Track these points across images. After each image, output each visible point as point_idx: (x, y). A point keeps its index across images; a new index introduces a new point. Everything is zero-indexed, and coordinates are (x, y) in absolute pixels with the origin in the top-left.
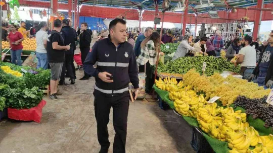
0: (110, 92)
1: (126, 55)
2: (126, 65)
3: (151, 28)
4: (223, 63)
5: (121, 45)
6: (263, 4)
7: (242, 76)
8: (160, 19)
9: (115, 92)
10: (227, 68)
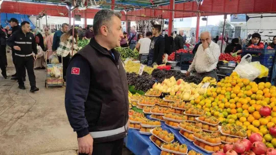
0: (24, 56)
1: (31, 38)
2: (30, 43)
3: (66, 24)
4: (130, 52)
5: (28, 33)
6: (174, 4)
7: (139, 61)
8: (80, 16)
9: (26, 56)
10: (133, 57)
